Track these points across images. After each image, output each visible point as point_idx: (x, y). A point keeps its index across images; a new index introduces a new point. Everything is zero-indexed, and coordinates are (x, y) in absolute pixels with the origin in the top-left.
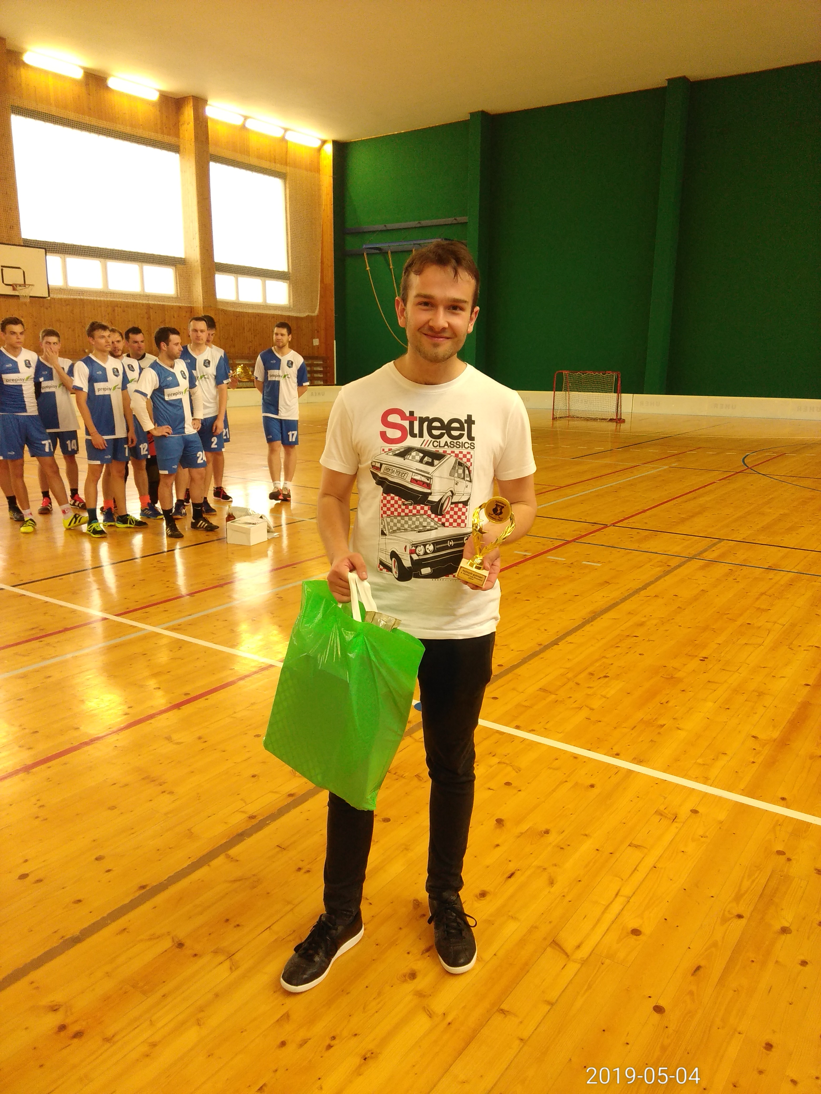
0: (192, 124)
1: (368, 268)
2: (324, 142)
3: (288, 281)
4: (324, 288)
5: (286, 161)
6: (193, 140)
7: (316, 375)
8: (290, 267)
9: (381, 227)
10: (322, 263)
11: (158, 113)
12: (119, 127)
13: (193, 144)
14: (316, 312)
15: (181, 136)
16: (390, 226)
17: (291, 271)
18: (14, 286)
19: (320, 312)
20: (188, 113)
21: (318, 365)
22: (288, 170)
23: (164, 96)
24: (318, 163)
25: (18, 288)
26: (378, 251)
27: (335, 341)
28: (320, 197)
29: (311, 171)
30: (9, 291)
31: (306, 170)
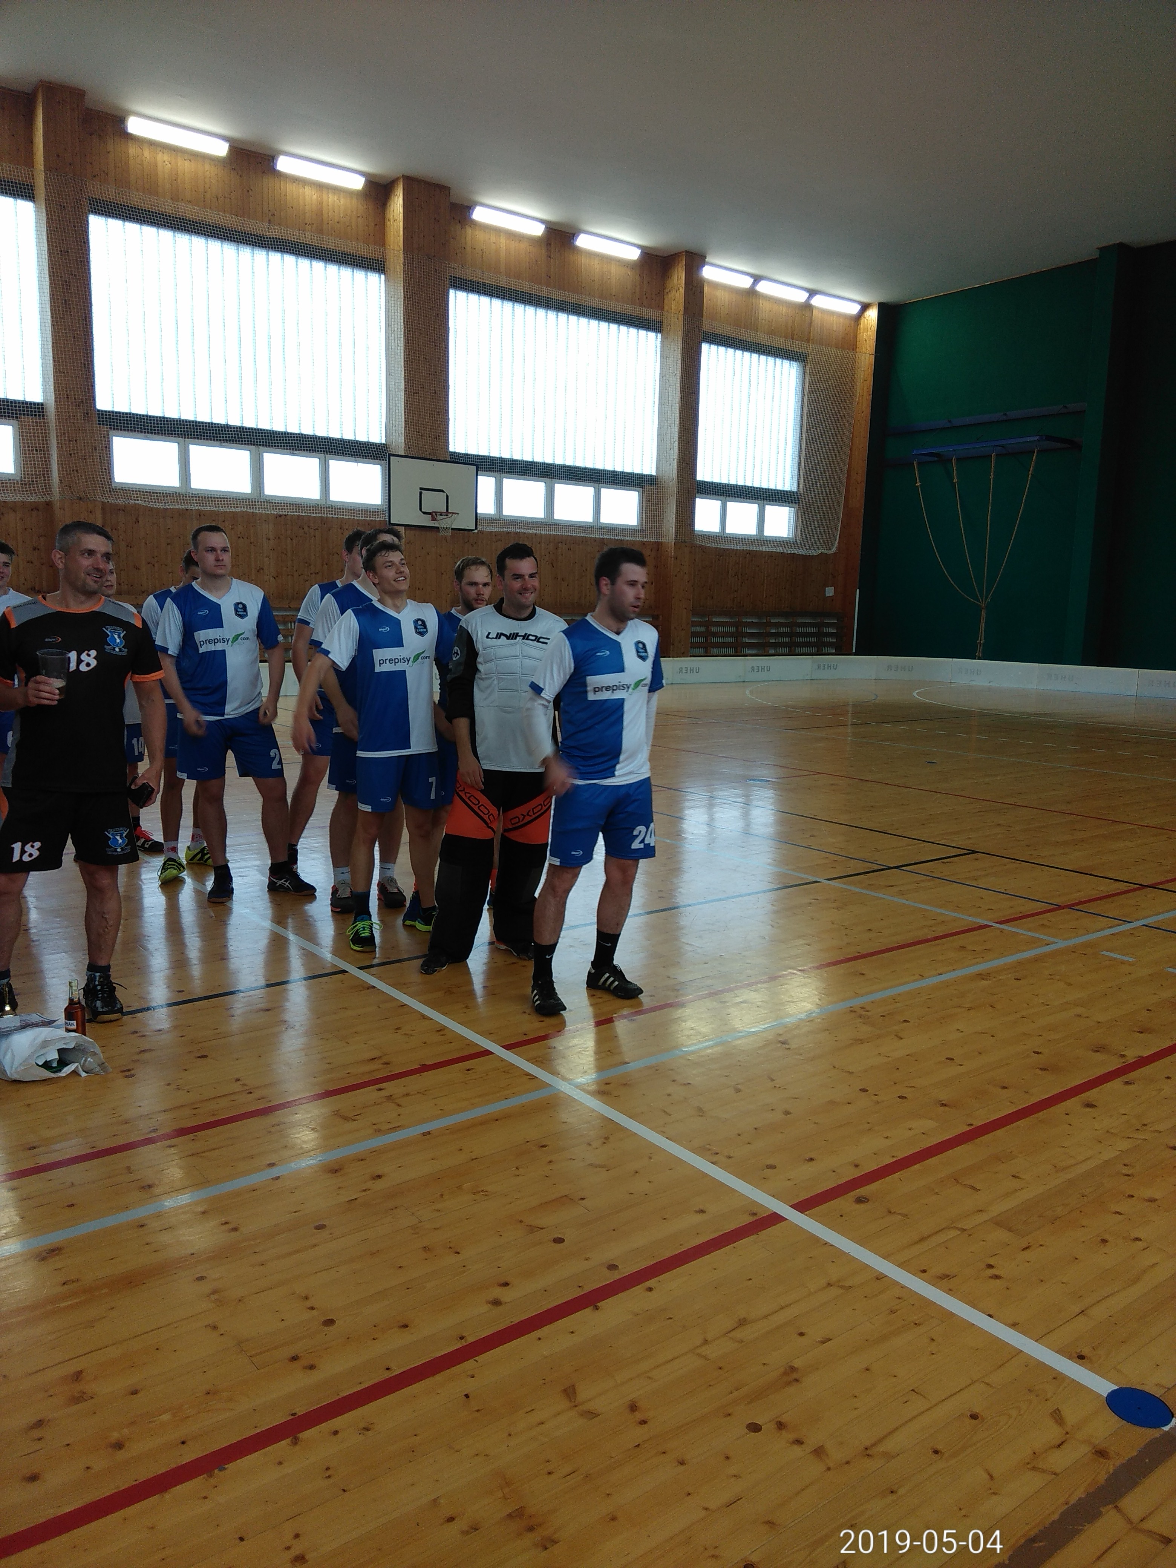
0: (682, 290)
1: (918, 484)
2: (866, 307)
3: (796, 506)
4: (848, 513)
5: (809, 335)
6: (682, 312)
7: (825, 639)
8: (801, 485)
9: (943, 423)
10: (849, 477)
11: (638, 277)
12: (585, 300)
13: (681, 318)
14: (834, 549)
15: (666, 308)
16: (958, 421)
17: (801, 491)
18: (433, 515)
19: (839, 548)
20: (679, 277)
21: (829, 625)
22: (811, 348)
23: (648, 254)
24: (855, 336)
25: (439, 517)
26: (936, 459)
27: (858, 591)
28: (853, 384)
29: (843, 348)
30: (426, 521)
31: (837, 347)
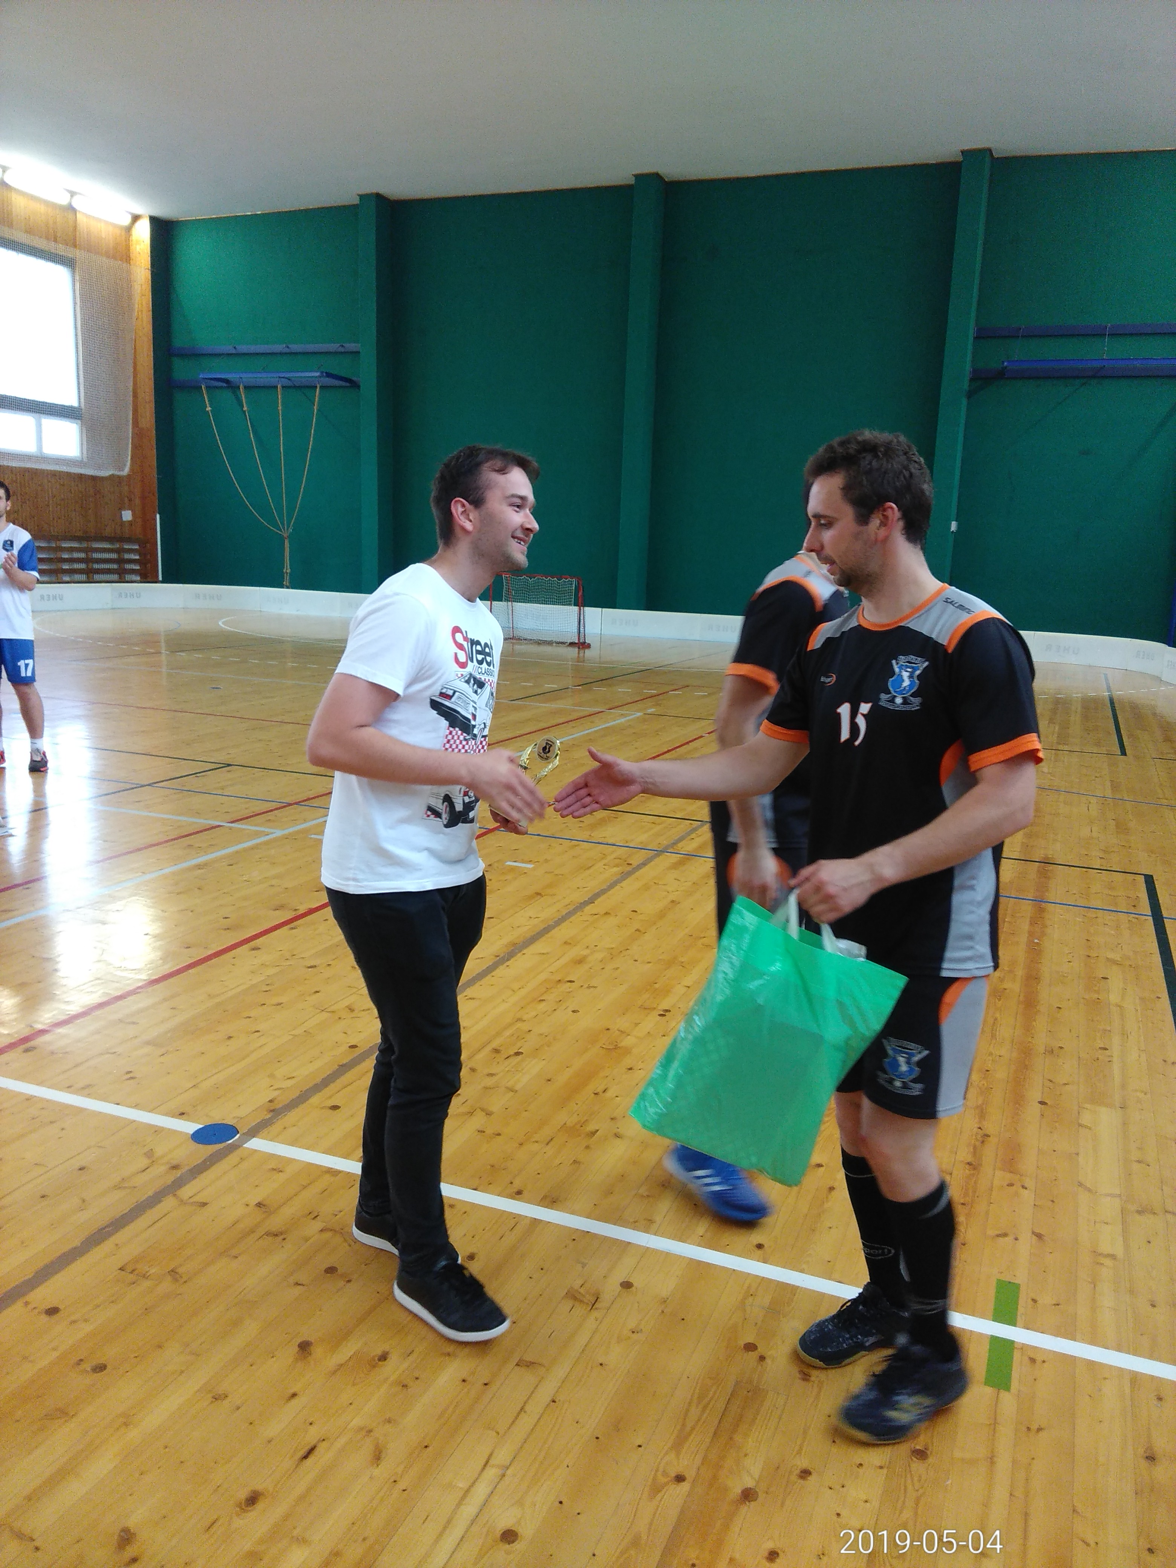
1: (209, 409)
2: (136, 218)
3: (79, 422)
4: (139, 434)
5: (75, 239)
7: (128, 566)
8: (82, 400)
9: (228, 348)
10: (135, 395)
14: (126, 471)
16: (243, 348)
17: (83, 406)
19: (132, 469)
21: (130, 551)
22: (78, 254)
24: (128, 248)
26: (225, 385)
27: (158, 516)
28: (130, 297)
29: (114, 257)
31: (108, 257)
